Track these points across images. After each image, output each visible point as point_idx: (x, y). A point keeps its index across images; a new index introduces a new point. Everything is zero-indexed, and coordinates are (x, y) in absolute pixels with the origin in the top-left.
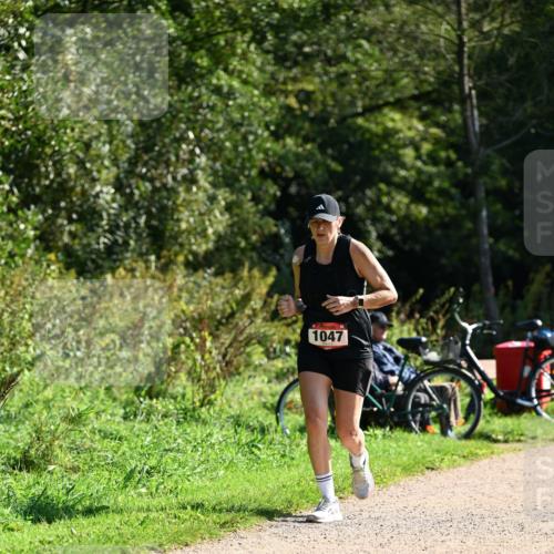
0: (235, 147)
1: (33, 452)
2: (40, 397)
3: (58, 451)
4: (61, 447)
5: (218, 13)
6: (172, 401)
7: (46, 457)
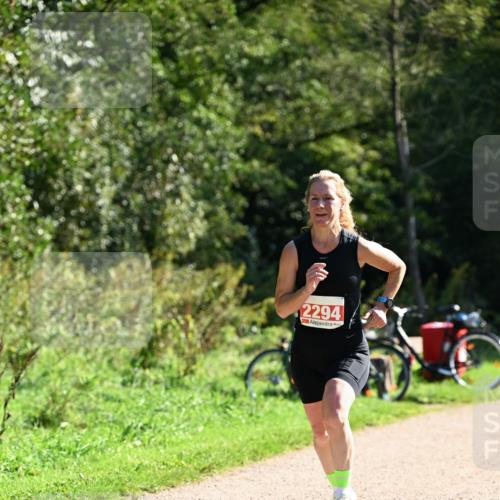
0: (212, 167)
1: (49, 412)
2: (55, 368)
3: (69, 412)
4: (71, 408)
5: (198, 59)
6: (161, 371)
7: (60, 416)
